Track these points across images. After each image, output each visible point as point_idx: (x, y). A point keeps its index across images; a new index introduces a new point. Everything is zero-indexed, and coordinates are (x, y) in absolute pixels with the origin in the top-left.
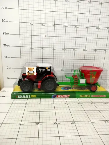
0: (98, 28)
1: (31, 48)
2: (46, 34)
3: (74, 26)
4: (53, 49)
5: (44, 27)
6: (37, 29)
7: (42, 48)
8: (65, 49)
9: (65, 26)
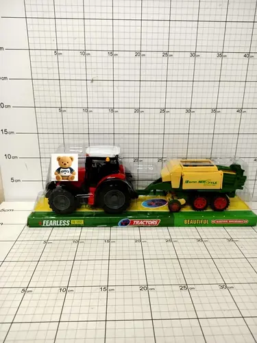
0: (221, 55)
1: (60, 110)
2: (93, 76)
3: (161, 54)
4: (112, 110)
5: (88, 58)
6: (72, 64)
7: (86, 110)
8: (141, 110)
9: (139, 54)
